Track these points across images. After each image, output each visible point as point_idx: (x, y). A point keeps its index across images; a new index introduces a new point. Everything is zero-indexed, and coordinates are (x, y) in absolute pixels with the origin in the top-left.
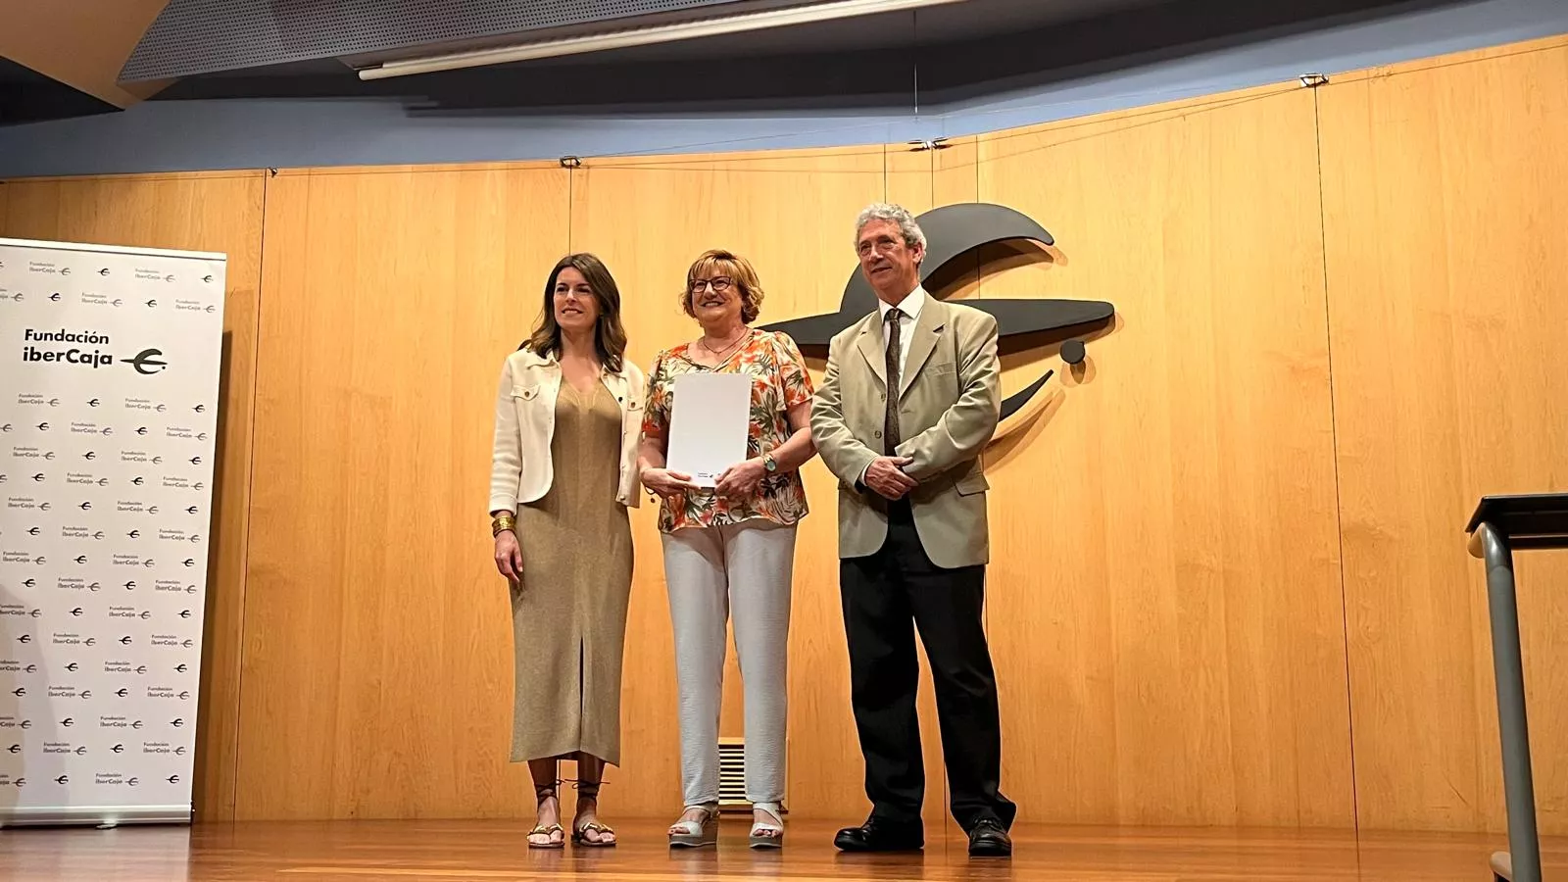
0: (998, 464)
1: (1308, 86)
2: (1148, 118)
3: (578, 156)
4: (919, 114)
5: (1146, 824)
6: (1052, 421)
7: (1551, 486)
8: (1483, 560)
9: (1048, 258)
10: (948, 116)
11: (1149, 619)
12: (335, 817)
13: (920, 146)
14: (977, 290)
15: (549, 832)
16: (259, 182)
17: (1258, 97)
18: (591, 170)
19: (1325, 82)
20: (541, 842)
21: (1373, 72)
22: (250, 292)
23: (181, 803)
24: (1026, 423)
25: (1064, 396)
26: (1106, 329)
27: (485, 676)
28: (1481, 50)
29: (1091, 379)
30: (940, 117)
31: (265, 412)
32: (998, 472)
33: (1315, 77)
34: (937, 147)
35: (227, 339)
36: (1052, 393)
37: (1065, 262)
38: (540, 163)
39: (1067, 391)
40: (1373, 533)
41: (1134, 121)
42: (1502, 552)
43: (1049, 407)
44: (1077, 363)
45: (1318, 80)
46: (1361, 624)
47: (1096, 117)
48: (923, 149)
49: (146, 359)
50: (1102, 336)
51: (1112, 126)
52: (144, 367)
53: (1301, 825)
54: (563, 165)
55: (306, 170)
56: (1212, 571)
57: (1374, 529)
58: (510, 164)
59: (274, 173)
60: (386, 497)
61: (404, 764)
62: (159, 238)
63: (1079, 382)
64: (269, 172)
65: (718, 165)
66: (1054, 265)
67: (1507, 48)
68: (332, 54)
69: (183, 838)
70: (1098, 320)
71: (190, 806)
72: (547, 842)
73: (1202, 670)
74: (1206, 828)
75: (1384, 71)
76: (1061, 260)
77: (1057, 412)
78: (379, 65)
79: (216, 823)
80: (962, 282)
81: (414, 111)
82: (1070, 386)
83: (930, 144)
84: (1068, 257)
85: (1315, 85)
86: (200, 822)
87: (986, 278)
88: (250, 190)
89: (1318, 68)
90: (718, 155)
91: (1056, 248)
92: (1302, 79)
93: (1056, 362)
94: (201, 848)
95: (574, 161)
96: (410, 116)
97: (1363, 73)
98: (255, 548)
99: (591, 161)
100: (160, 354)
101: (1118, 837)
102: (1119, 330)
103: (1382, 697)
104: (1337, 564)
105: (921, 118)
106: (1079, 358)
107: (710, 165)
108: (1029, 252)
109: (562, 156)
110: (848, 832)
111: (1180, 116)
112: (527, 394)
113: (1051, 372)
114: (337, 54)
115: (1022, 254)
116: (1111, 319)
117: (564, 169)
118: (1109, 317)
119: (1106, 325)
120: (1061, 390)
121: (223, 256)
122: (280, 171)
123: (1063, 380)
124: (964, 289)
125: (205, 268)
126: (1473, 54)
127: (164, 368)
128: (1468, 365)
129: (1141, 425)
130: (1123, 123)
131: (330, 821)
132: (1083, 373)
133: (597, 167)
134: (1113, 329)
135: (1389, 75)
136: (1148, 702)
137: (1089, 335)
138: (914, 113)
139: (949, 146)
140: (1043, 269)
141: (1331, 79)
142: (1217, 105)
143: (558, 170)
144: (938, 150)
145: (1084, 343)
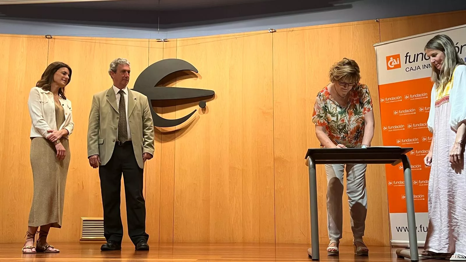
0: (179, 137)
1: (271, 32)
2: (226, 38)
3: (51, 35)
4: (159, 31)
5: (217, 243)
6: (196, 124)
9: (197, 77)
10: (168, 32)
11: (221, 183)
13: (160, 40)
14: (175, 85)
15: (31, 248)
19: (275, 31)
20: (29, 251)
21: (288, 29)
24: (188, 125)
25: (200, 117)
26: (212, 99)
27: (13, 198)
29: (207, 113)
30: (166, 32)
32: (179, 139)
33: (273, 30)
34: (165, 41)
36: (196, 116)
37: (201, 78)
38: (38, 36)
39: (200, 115)
41: (222, 38)
42: (313, 164)
43: (195, 121)
44: (204, 108)
45: (274, 31)
46: (278, 185)
48: (161, 41)
50: (212, 100)
51: (216, 39)
53: (260, 242)
54: (46, 38)
56: (239, 169)
57: (283, 158)
58: (28, 36)
63: (204, 114)
65: (97, 41)
66: (198, 79)
67: (324, 26)
70: (210, 95)
72: (31, 251)
73: (235, 198)
74: (234, 243)
75: (292, 29)
76: (200, 77)
77: (197, 122)
80: (171, 82)
82: (201, 115)
83: (163, 40)
84: (202, 76)
85: (273, 32)
87: (178, 81)
89: (274, 27)
90: (97, 38)
91: (199, 74)
92: (269, 30)
93: (197, 107)
95: (50, 36)
97: (285, 30)
99: (56, 37)
101: (210, 246)
102: (216, 99)
103: (283, 206)
104: (273, 168)
105: (160, 32)
106: (204, 106)
107: (94, 41)
108: (191, 75)
109: (46, 35)
111: (235, 38)
113: (196, 110)
115: (189, 75)
116: (214, 95)
117: (47, 39)
118: (213, 95)
119: (211, 98)
120: (199, 116)
123: (199, 113)
124: (171, 84)
126: (315, 27)
129: (221, 127)
130: (219, 39)
132: (205, 111)
133: (56, 39)
134: (214, 99)
135: (293, 31)
136: (219, 207)
137: (207, 100)
138: (158, 31)
139: (169, 41)
140: (195, 79)
141: (277, 31)
142: (245, 35)
143: (45, 39)
144: (165, 42)
145: (205, 102)
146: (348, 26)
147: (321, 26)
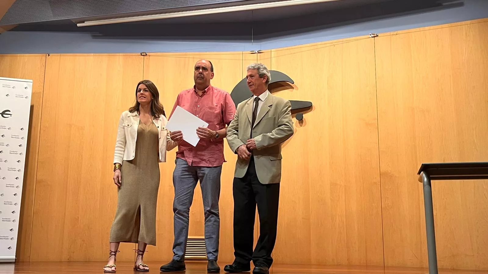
1: (372, 37)
2: (324, 46)
3: (146, 52)
5: (320, 264)
7: (444, 161)
8: (422, 183)
9: (292, 88)
10: (262, 43)
11: (321, 200)
12: (63, 260)
15: (111, 267)
16: (44, 58)
17: (358, 40)
18: (150, 57)
19: (377, 36)
20: (108, 270)
21: (392, 33)
22: (40, 93)
23: (12, 256)
26: (310, 110)
28: (424, 28)
29: (304, 126)
30: (260, 43)
31: (44, 131)
33: (374, 34)
35: (32, 107)
37: (297, 89)
38: (134, 54)
39: (297, 128)
40: (390, 174)
41: (319, 46)
42: (428, 181)
45: (375, 35)
46: (386, 202)
47: (308, 45)
48: (254, 53)
49: (5, 113)
50: (309, 112)
51: (312, 48)
52: (4, 115)
53: (367, 265)
54: (142, 55)
55: (59, 54)
56: (341, 186)
57: (390, 173)
58: (125, 54)
59: (49, 55)
60: (82, 158)
61: (86, 244)
62: (11, 74)
63: (301, 126)
64: (47, 54)
65: (191, 56)
66: (294, 90)
67: (432, 27)
68: (68, 18)
69: (12, 267)
70: (307, 107)
71: (15, 257)
72: (111, 270)
73: (337, 216)
74: (339, 265)
75: (395, 33)
78: (83, 22)
79: (23, 262)
81: (95, 37)
82: (299, 128)
83: (256, 52)
84: (298, 87)
85: (374, 37)
86: (18, 262)
88: (41, 60)
89: (375, 32)
90: (191, 53)
91: (295, 85)
92: (370, 35)
94: (18, 270)
95: (145, 54)
96: (93, 38)
97: (389, 33)
98: (40, 174)
99: (151, 54)
100: (10, 111)
101: (311, 268)
102: (314, 110)
103: (392, 225)
104: (379, 184)
105: (254, 43)
106: (301, 119)
107: (188, 56)
108: (287, 86)
109: (141, 52)
110: (229, 266)
111: (333, 45)
112: (128, 125)
114: (70, 18)
115: (284, 86)
116: (311, 107)
117: (142, 56)
120: (296, 129)
121: (31, 81)
122: (51, 54)
123: (296, 126)
125: (25, 84)
126: (422, 29)
127: (11, 116)
128: (419, 123)
129: (320, 140)
130: (316, 47)
131: (61, 262)
132: (302, 124)
133: (152, 56)
134: (312, 110)
135: (397, 34)
136: (321, 226)
137: (304, 112)
138: (251, 42)
139: (263, 53)
140: (291, 91)
141: (379, 35)
142: (344, 42)
143: (140, 56)
144: (259, 54)
145: (303, 114)
146: (460, 26)
147: (429, 27)
